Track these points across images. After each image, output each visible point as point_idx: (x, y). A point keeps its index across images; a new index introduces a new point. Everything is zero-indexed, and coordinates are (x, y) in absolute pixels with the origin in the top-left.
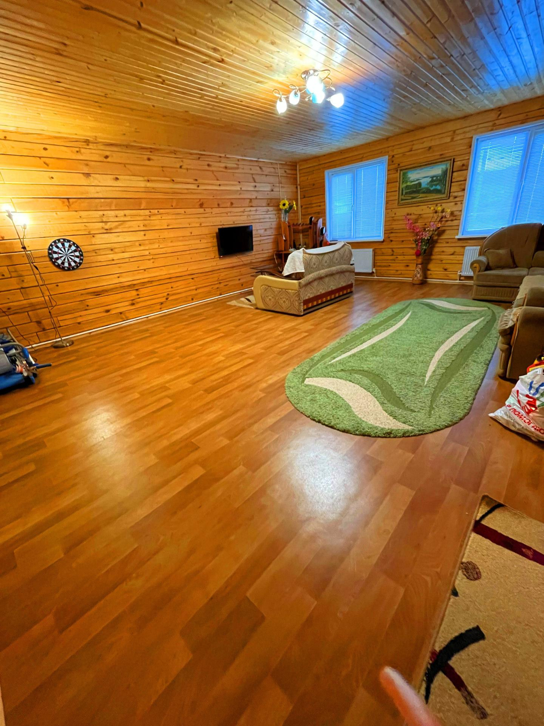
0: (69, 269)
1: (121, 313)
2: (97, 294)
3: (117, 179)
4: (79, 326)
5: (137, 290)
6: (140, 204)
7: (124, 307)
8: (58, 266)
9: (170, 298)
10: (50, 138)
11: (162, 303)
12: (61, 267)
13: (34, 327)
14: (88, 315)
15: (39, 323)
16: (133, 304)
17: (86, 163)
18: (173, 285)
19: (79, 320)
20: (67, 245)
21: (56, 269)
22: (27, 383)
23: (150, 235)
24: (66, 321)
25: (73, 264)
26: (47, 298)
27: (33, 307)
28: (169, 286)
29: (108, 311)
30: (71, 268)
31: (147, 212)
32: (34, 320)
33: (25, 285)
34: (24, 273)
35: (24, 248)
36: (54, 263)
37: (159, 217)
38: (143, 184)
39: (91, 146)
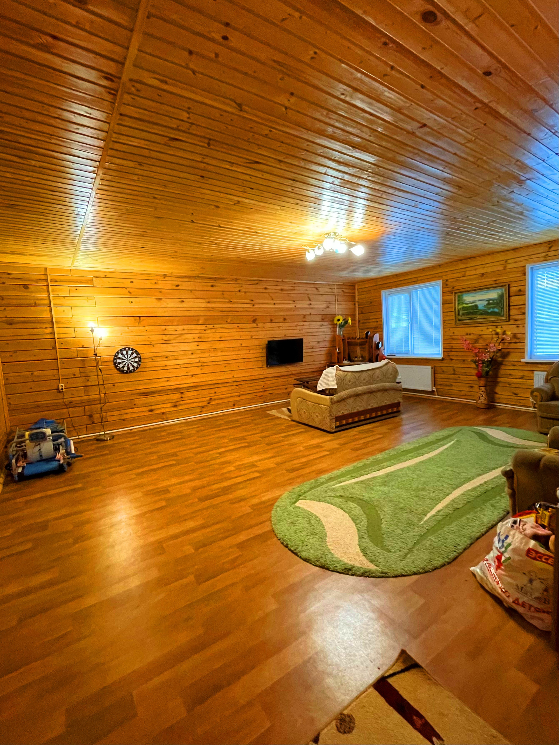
0: (127, 372)
1: (163, 413)
2: (146, 394)
3: (183, 301)
4: (123, 422)
5: (182, 393)
6: (198, 320)
7: (167, 408)
8: (119, 369)
9: (212, 403)
10: (137, 274)
11: (203, 407)
12: (121, 371)
13: (85, 420)
14: (131, 414)
15: (91, 416)
16: (176, 406)
17: (160, 290)
18: (216, 390)
19: (125, 417)
20: (130, 352)
21: (117, 372)
22: (60, 470)
23: (203, 346)
24: (113, 416)
25: (131, 368)
26: (103, 396)
27: (90, 402)
28: (213, 391)
29: (151, 411)
30: (128, 372)
31: (203, 327)
32: (88, 413)
33: (89, 384)
34: (89, 374)
35: (96, 355)
36: (116, 367)
37: (213, 331)
38: (204, 305)
39: (167, 279)
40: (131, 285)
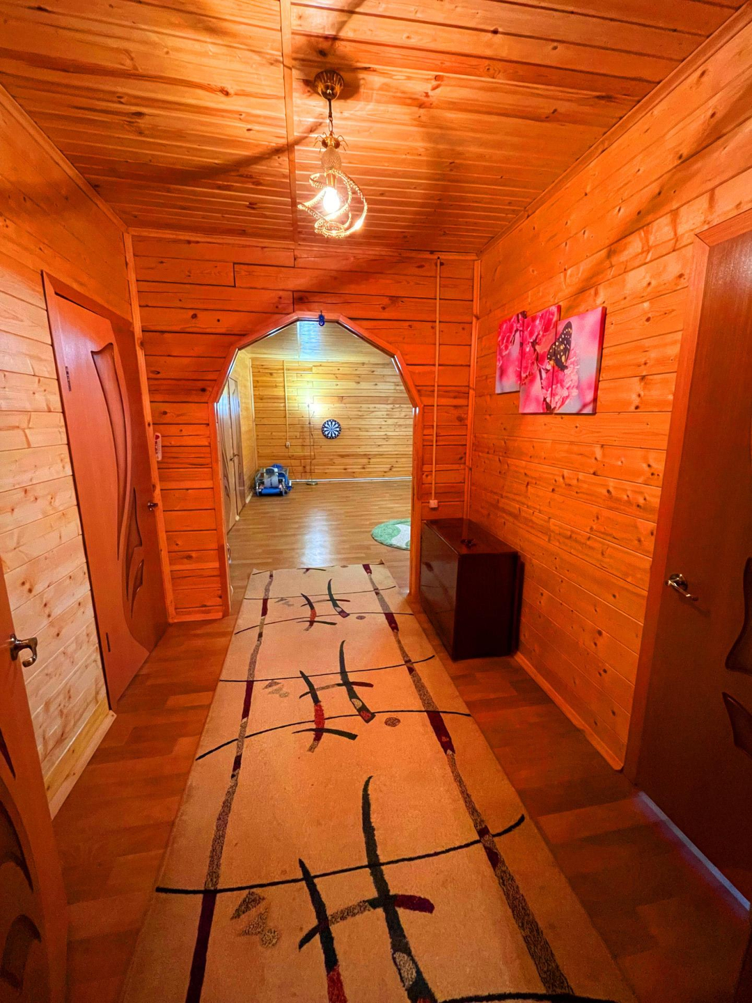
0: (330, 438)
1: (354, 472)
2: (342, 456)
3: (376, 384)
4: (325, 475)
5: (370, 459)
6: (387, 400)
7: (357, 469)
9: (394, 469)
10: (343, 363)
11: (385, 472)
12: (326, 436)
13: (301, 469)
14: (332, 469)
15: (304, 467)
16: (364, 468)
17: (359, 376)
18: (398, 460)
19: (327, 471)
20: (334, 423)
21: (324, 437)
22: (280, 494)
23: (390, 421)
24: (318, 469)
25: (334, 435)
26: (313, 454)
27: (304, 458)
28: (395, 460)
29: (345, 469)
30: (332, 438)
31: (391, 406)
32: (303, 465)
33: (305, 444)
34: (306, 437)
35: (310, 423)
36: (323, 433)
37: (399, 410)
38: (393, 387)
39: (365, 366)
40: (337, 372)
